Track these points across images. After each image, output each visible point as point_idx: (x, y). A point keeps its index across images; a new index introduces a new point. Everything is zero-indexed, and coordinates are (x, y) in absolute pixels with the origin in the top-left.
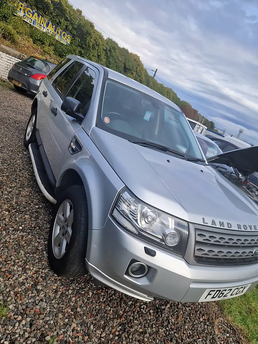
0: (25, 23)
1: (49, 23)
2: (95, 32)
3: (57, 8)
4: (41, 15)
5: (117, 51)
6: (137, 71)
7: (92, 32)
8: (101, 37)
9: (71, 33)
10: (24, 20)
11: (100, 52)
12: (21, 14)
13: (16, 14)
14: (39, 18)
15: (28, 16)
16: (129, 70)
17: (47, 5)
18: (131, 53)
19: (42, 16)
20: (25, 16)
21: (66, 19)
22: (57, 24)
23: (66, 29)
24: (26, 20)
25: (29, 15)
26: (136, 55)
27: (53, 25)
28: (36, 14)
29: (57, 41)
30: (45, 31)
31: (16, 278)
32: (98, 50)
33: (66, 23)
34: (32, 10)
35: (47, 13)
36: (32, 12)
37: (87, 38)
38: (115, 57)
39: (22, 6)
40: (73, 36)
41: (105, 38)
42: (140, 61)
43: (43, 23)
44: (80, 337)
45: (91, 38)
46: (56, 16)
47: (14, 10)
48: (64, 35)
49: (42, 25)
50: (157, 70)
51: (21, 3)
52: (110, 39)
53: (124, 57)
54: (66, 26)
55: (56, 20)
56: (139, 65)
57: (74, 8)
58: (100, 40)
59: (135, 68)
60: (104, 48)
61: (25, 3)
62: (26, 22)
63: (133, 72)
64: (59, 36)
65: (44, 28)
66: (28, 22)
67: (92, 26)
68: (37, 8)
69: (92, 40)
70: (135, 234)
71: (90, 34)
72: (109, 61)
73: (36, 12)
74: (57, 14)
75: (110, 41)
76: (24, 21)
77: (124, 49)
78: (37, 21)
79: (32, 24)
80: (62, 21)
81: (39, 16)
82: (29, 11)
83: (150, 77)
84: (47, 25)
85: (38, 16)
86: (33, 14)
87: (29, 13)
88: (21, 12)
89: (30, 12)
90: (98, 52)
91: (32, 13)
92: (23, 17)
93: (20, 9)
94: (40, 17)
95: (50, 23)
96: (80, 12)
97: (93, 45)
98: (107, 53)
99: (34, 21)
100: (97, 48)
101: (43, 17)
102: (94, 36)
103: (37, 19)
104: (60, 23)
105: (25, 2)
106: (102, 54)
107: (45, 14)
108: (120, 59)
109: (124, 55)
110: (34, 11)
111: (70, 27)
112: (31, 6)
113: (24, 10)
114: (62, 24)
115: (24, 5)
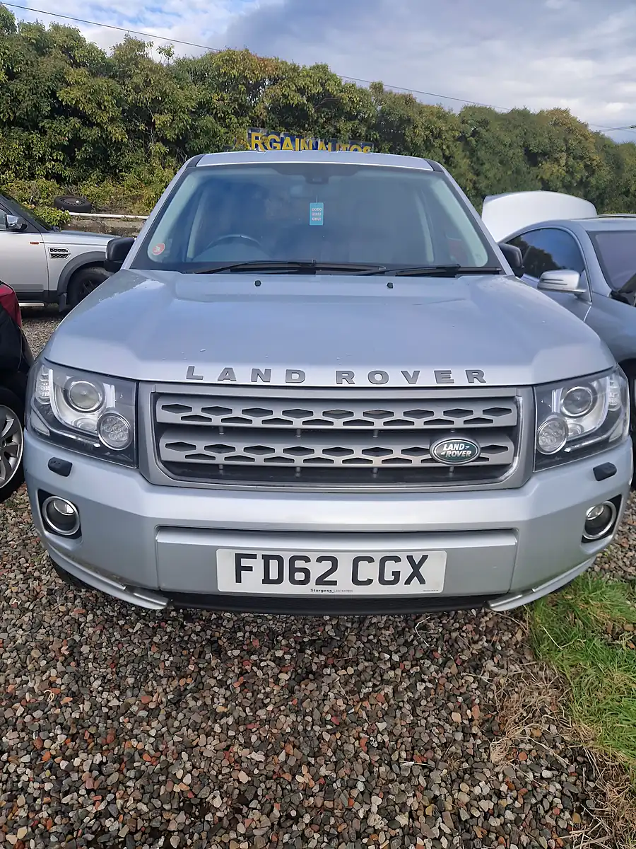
1: (317, 143)
2: (421, 110)
3: (324, 105)
4: (298, 136)
5: (495, 127)
6: (568, 149)
7: (412, 113)
8: (442, 115)
9: (368, 140)
11: (448, 147)
14: (294, 144)
16: (544, 154)
17: (302, 109)
18: (542, 112)
19: (300, 137)
21: (350, 117)
22: (334, 136)
23: (355, 138)
25: (275, 148)
26: (557, 111)
27: (326, 144)
28: (288, 140)
33: (350, 125)
34: (279, 135)
35: (307, 126)
36: (278, 140)
37: (404, 134)
38: (493, 142)
39: (257, 138)
40: (376, 143)
41: (457, 111)
42: (574, 119)
44: (51, 695)
45: (416, 127)
46: (326, 122)
51: (254, 135)
52: (470, 108)
53: (517, 131)
54: (354, 132)
55: (328, 131)
56: (570, 131)
57: (358, 85)
58: (440, 123)
59: (559, 142)
60: (457, 134)
61: (261, 130)
63: (557, 156)
67: (408, 101)
68: (288, 127)
69: (420, 131)
71: (409, 121)
72: (478, 159)
73: (286, 135)
74: (327, 116)
75: (471, 111)
77: (513, 112)
80: (341, 124)
81: (295, 141)
82: (272, 141)
83: (617, 146)
84: (315, 149)
85: (293, 140)
86: (282, 143)
87: (275, 144)
89: (275, 141)
90: (442, 149)
91: (279, 142)
93: (257, 146)
94: (297, 140)
95: (319, 142)
96: (378, 88)
97: (426, 141)
98: (467, 143)
100: (437, 142)
101: (303, 138)
102: (419, 120)
103: (291, 147)
104: (339, 131)
105: (261, 127)
106: (455, 150)
107: (304, 130)
108: (508, 140)
109: (515, 127)
110: (282, 136)
111: (363, 130)
112: (274, 129)
113: (263, 143)
114: (342, 132)
115: (261, 133)
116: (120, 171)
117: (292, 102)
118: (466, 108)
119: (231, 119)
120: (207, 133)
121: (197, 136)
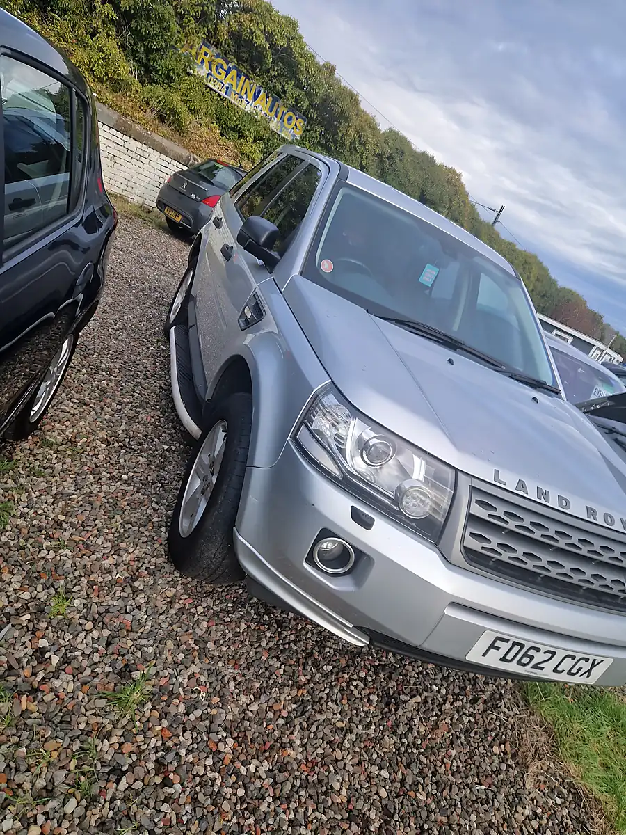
0: (208, 90)
1: (260, 91)
2: (360, 113)
3: (281, 59)
4: (245, 75)
5: (407, 158)
6: (450, 208)
7: (352, 113)
8: (373, 127)
9: (305, 115)
10: (208, 84)
11: (367, 158)
12: (203, 71)
13: (192, 71)
14: (238, 81)
15: (217, 75)
16: (433, 203)
17: (261, 52)
18: (442, 165)
19: (247, 77)
20: (210, 77)
21: (299, 85)
22: (278, 94)
23: (295, 107)
24: (211, 85)
25: (220, 74)
26: (453, 171)
27: (267, 97)
28: (234, 72)
29: (273, 131)
30: (248, 109)
31: (97, 557)
32: (361, 155)
33: (296, 92)
34: (227, 63)
35: (258, 70)
36: (226, 68)
37: (339, 127)
38: (402, 174)
39: (206, 54)
40: (310, 122)
41: (383, 128)
42: (462, 186)
43: (246, 93)
44: (202, 693)
45: (349, 127)
46: (276, 77)
47: (189, 63)
48: (290, 119)
49: (245, 96)
50: (502, 208)
51: (205, 49)
52: (394, 132)
53: (422, 173)
54: (297, 101)
55: (275, 87)
56: (457, 193)
57: (318, 59)
58: (369, 133)
59: (446, 199)
60: (378, 151)
61: (213, 48)
62: (211, 89)
64: (278, 122)
65: (248, 103)
66: (216, 89)
67: (354, 99)
68: (240, 60)
69: (352, 132)
70: (335, 478)
71: (347, 118)
73: (234, 67)
74: (279, 72)
75: (393, 135)
76: (207, 87)
77: (424, 154)
78: (234, 88)
79: (223, 93)
80: (289, 87)
81: (240, 78)
82: (219, 66)
83: (481, 223)
84: (256, 97)
85: (239, 76)
86: (227, 73)
87: (221, 70)
88: (204, 66)
89: (222, 67)
90: (362, 158)
91: (225, 70)
92: (207, 77)
93: (203, 61)
94: (243, 78)
95: (262, 91)
96: (330, 69)
97: (353, 143)
98: (382, 162)
99: (227, 88)
100: (360, 149)
101: (249, 79)
102: (355, 122)
103: (234, 83)
104: (284, 92)
105: (215, 46)
106: (371, 164)
107: (254, 72)
108: (413, 178)
109: (422, 169)
110: (231, 65)
111: (305, 103)
112: (225, 54)
113: (210, 63)
114: (287, 95)
115: (212, 51)
116: (52, 10)
117: (255, 40)
118: (391, 130)
119: (189, 21)
120: (161, 21)
121: (148, 18)
